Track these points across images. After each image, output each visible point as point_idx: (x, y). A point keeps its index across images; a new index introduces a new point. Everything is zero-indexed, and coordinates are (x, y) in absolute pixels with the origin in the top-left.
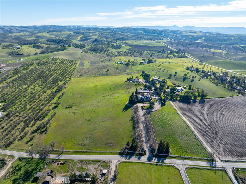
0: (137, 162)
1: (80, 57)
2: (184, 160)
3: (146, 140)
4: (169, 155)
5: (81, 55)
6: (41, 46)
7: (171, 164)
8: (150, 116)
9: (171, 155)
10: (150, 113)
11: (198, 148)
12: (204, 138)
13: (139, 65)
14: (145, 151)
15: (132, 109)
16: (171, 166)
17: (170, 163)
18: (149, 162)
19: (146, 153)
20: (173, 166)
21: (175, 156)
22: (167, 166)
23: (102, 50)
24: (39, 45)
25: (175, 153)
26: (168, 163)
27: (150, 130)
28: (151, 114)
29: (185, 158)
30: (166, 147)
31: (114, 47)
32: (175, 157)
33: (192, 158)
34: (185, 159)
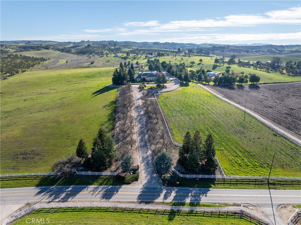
0: (98, 210)
1: (57, 56)
2: (269, 188)
3: (142, 140)
4: (218, 176)
5: (59, 54)
6: (5, 51)
7: (230, 205)
8: (156, 98)
9: (225, 176)
10: (157, 94)
11: (294, 154)
12: (294, 133)
13: (144, 59)
14: (135, 170)
15: (118, 91)
16: (235, 213)
17: (226, 205)
18: (147, 203)
19: (138, 176)
20: (242, 215)
21: (237, 177)
22: (220, 215)
23: (93, 52)
24: (3, 49)
25: (234, 168)
26: (220, 205)
27: (155, 121)
28: (160, 96)
29: (274, 184)
30: (204, 152)
31: (112, 50)
32: (237, 180)
33: (292, 181)
34: (271, 184)
